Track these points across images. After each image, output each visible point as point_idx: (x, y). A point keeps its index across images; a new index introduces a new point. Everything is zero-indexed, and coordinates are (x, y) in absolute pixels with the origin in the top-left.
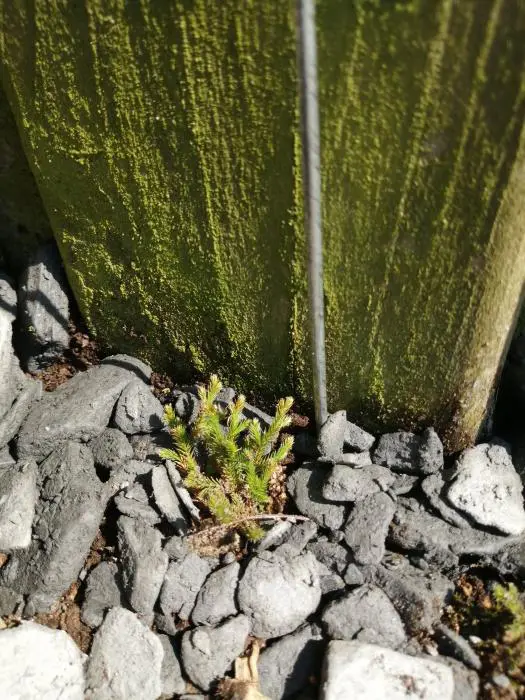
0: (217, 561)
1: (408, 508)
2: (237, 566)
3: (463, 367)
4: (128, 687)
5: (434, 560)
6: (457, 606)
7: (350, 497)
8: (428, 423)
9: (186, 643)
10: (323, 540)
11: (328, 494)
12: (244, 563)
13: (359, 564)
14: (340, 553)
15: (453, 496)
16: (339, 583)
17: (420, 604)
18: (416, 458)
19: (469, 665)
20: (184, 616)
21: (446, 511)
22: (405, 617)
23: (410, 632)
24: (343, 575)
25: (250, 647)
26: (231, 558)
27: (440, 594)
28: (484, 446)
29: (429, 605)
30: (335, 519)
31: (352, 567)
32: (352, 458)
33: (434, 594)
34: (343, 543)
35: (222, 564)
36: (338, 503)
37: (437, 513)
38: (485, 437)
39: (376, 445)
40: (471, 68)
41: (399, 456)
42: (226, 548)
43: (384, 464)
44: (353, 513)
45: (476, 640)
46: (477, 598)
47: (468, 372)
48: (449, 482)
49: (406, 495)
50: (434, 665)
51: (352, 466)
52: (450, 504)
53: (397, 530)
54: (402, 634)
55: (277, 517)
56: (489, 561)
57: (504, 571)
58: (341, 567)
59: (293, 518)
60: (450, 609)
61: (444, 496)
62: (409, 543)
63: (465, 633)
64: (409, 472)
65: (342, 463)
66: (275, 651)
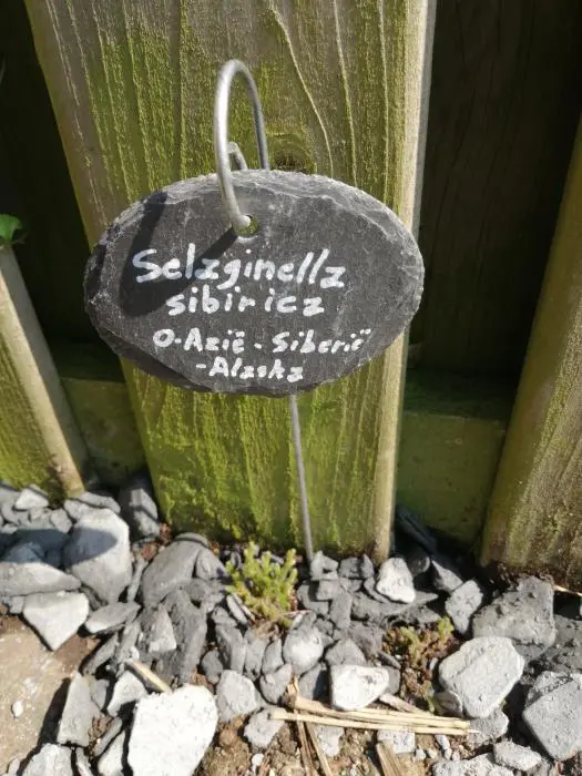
0: (268, 641)
1: (359, 598)
2: (280, 641)
3: (374, 526)
4: (240, 707)
5: (374, 621)
6: (388, 642)
7: (329, 596)
8: (363, 552)
9: (262, 682)
10: (320, 620)
11: (319, 597)
12: (283, 639)
13: (339, 629)
14: (329, 625)
15: (379, 589)
16: (331, 640)
17: (370, 643)
18: (360, 571)
19: (395, 668)
20: (258, 671)
21: (377, 596)
22: (364, 651)
23: (367, 658)
24: (332, 636)
25: (293, 679)
26: (276, 638)
27: (379, 637)
28: (392, 559)
29: (374, 643)
30: (324, 609)
31: (336, 631)
32: (328, 576)
33: (376, 638)
34: (330, 620)
35: (271, 641)
36: (324, 601)
37: (373, 598)
38: (392, 555)
39: (339, 567)
40: (356, 428)
41: (351, 571)
42: (271, 633)
43: (344, 576)
44: (333, 605)
45: (398, 657)
46: (398, 637)
47: (377, 528)
48: (377, 581)
49: (358, 591)
50: (379, 670)
51: (329, 580)
52: (378, 593)
53: (354, 610)
54: (363, 658)
55: (294, 613)
56: (401, 618)
57: (408, 621)
58: (331, 632)
59: (303, 612)
60: (385, 644)
61: (375, 589)
62: (361, 615)
63: (393, 654)
64: (357, 579)
65: (324, 580)
66: (305, 678)
